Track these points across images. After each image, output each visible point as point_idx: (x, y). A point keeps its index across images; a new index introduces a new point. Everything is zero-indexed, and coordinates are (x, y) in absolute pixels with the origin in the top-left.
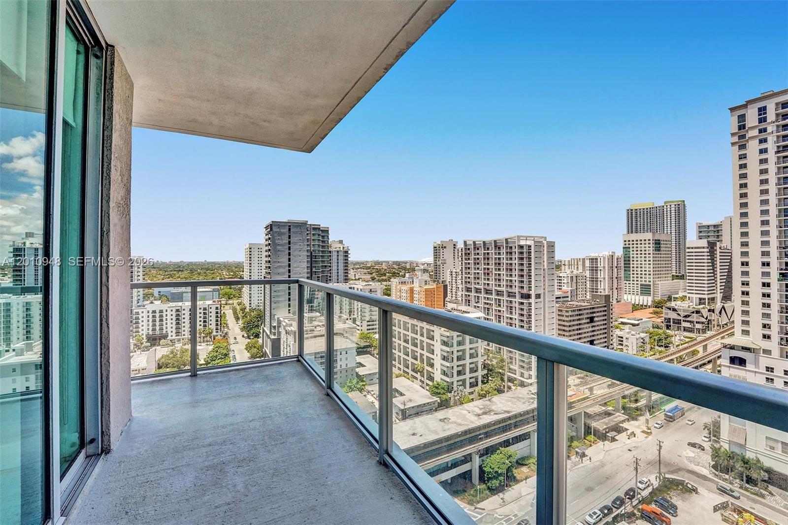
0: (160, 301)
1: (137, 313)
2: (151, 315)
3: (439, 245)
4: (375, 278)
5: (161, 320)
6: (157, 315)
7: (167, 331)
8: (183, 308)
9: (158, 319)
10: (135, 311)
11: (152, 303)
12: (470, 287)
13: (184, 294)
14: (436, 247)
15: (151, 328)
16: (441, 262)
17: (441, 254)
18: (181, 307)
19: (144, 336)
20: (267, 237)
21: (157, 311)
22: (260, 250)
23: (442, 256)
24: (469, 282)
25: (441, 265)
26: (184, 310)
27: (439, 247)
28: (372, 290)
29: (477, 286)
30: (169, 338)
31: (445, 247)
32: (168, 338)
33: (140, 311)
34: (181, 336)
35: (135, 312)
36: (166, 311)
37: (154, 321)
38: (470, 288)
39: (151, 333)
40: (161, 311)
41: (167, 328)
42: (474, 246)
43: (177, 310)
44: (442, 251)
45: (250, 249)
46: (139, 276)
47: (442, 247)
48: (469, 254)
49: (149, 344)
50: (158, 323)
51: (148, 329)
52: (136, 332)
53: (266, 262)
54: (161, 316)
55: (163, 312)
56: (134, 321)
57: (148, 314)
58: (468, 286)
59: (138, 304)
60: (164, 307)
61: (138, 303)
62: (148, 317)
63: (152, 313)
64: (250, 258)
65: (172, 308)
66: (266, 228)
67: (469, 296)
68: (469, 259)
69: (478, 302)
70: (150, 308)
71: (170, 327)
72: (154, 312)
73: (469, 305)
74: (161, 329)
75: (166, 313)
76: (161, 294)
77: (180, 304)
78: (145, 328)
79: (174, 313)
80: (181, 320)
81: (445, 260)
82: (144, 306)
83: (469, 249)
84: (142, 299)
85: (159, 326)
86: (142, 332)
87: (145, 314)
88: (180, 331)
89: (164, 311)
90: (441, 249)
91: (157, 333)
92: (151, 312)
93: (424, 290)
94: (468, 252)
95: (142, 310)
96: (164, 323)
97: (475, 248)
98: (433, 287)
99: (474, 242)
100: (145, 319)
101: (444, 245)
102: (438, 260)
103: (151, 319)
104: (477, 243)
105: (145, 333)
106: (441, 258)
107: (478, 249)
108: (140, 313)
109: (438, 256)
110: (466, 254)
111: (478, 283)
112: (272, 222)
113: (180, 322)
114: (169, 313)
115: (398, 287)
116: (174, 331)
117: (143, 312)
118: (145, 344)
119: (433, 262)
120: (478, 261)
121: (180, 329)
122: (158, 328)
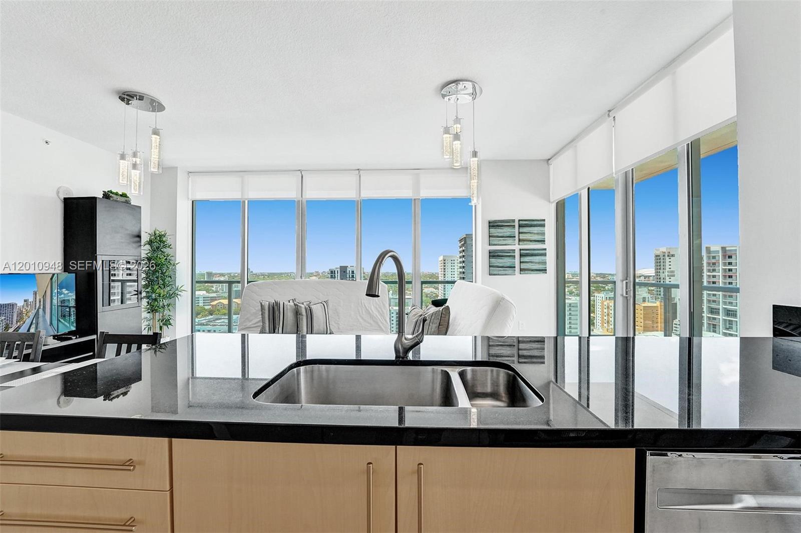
3: (665, 253)
4: (573, 292)
12: (716, 307)
14: (659, 256)
16: (667, 274)
17: (667, 264)
20: (461, 249)
22: (453, 262)
23: (667, 267)
24: (714, 301)
25: (667, 278)
27: (664, 256)
28: (572, 305)
29: (729, 307)
31: (673, 256)
38: (715, 309)
42: (722, 252)
44: (667, 259)
45: (444, 261)
47: (668, 256)
48: (714, 264)
53: (460, 273)
58: (713, 306)
64: (444, 269)
66: (461, 241)
67: (714, 319)
68: (714, 270)
69: (731, 328)
73: (714, 331)
81: (673, 272)
83: (714, 257)
90: (667, 258)
93: (642, 308)
94: (714, 261)
97: (724, 256)
98: (655, 305)
99: (723, 249)
101: (672, 253)
102: (661, 271)
104: (727, 249)
106: (667, 269)
107: (730, 257)
109: (662, 267)
110: (709, 264)
111: (731, 303)
112: (466, 235)
115: (605, 303)
119: (654, 275)
120: (730, 273)
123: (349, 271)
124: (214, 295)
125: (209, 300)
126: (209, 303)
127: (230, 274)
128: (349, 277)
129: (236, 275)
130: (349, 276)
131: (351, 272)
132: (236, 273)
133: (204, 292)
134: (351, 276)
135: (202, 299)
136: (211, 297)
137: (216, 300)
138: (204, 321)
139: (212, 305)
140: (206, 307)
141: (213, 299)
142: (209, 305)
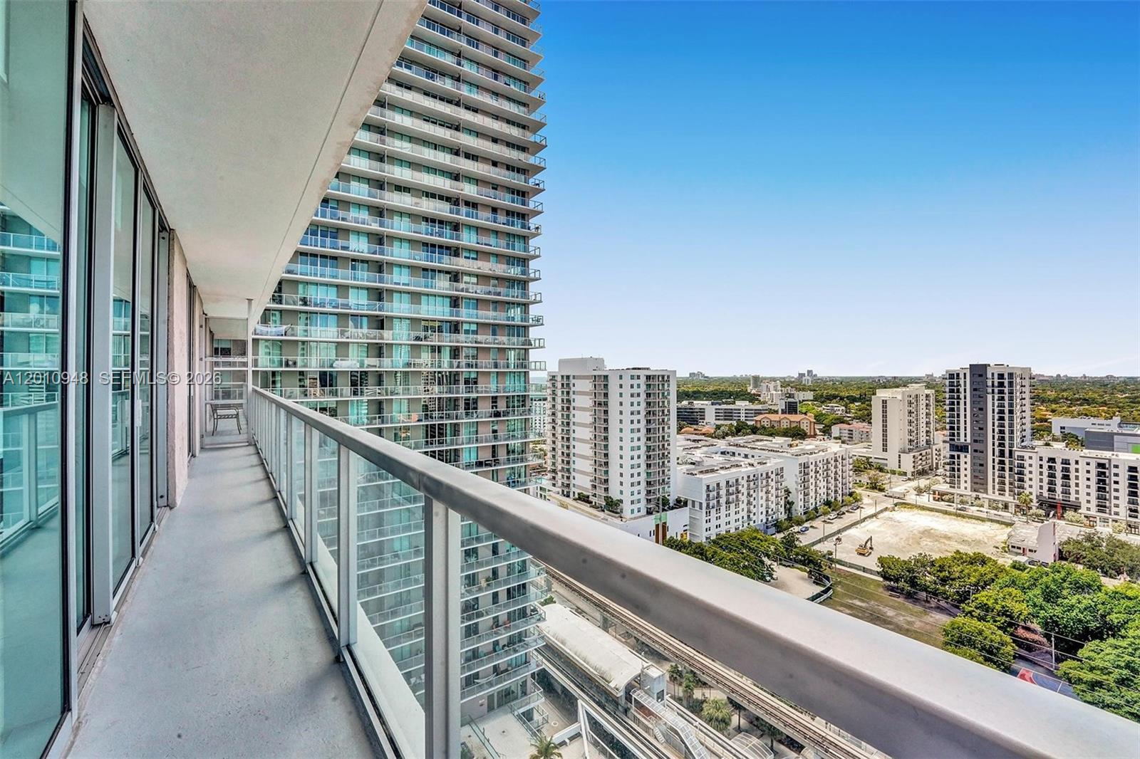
0: (1064, 444)
1: (1022, 458)
2: (1046, 465)
5: (1066, 477)
6: (1059, 466)
7: (1077, 499)
8: (1112, 464)
9: (1059, 474)
10: (1017, 454)
11: (1047, 444)
13: (1115, 437)
15: (1046, 487)
18: (1110, 460)
19: (1033, 497)
21: (1059, 461)
26: (1116, 467)
30: (1083, 510)
32: (1080, 511)
33: (1026, 455)
34: (1110, 514)
35: (1018, 456)
36: (1077, 462)
37: (1052, 476)
39: (1046, 494)
40: (1066, 462)
41: (1077, 492)
43: (1101, 465)
46: (1024, 399)
49: (1042, 512)
50: (1059, 481)
51: (1041, 487)
52: (1019, 488)
54: (1067, 470)
55: (1069, 464)
56: (1016, 469)
57: (1041, 463)
59: (1023, 444)
60: (1073, 454)
61: (1023, 441)
62: (1041, 466)
63: (1048, 462)
65: (1088, 460)
70: (1046, 453)
71: (1084, 491)
72: (1052, 460)
74: (1066, 492)
75: (1077, 466)
76: (1066, 431)
77: (1108, 454)
78: (1035, 483)
79: (1094, 471)
80: (1110, 485)
82: (1033, 448)
84: (1028, 437)
85: (1062, 486)
86: (1031, 490)
87: (1035, 462)
88: (1108, 504)
89: (1072, 462)
91: (1057, 497)
92: (1045, 460)
95: (1031, 455)
96: (1073, 482)
100: (1035, 469)
103: (1046, 471)
105: (1035, 491)
108: (1026, 457)
113: (1107, 487)
114: (1082, 466)
116: (1094, 502)
117: (1030, 458)
118: (1034, 510)
121: (1105, 499)
122: (1059, 489)
123: (993, 374)
124: (759, 407)
125: (752, 413)
126: (752, 417)
127: (784, 378)
128: (993, 385)
129: (793, 380)
130: (993, 382)
131: (996, 376)
132: (793, 377)
133: (747, 403)
134: (996, 384)
135: (744, 412)
136: (756, 410)
137: (761, 414)
138: (741, 441)
139: (756, 421)
140: (749, 423)
141: (758, 412)
142: (752, 420)
